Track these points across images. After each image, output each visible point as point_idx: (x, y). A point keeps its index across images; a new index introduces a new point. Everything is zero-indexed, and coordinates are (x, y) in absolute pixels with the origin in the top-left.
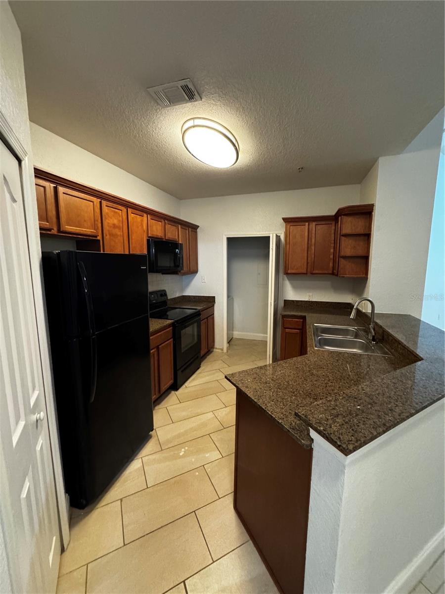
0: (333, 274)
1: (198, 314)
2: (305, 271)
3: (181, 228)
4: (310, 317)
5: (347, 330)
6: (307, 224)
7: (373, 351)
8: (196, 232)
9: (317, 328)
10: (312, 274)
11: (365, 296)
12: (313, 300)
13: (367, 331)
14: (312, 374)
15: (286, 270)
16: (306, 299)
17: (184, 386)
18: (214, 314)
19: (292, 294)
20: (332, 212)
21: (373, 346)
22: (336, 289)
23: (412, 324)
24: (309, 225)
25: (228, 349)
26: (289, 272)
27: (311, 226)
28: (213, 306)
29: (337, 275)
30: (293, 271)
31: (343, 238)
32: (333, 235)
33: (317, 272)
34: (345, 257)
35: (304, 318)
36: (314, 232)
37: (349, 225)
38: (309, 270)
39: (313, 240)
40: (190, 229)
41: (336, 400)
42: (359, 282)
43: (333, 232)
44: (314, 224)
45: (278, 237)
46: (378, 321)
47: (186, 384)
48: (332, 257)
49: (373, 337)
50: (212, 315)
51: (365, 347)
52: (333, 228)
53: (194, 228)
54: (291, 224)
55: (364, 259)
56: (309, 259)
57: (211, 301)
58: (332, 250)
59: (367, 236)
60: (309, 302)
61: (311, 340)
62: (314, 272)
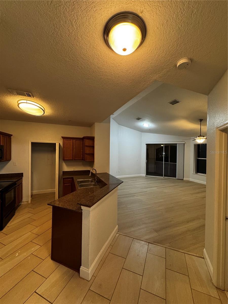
0: (83, 159)
1: (14, 184)
2: (72, 159)
3: (2, 136)
4: (75, 177)
5: (89, 180)
6: (72, 140)
7: (97, 186)
8: (11, 138)
9: (78, 181)
10: (75, 160)
11: (94, 168)
12: (75, 170)
13: (95, 180)
14: (79, 196)
15: (63, 158)
16: (72, 170)
17: (6, 227)
18: (22, 183)
19: (66, 168)
20: (81, 136)
21: (97, 184)
22: (84, 165)
23: (107, 175)
24: (73, 140)
25: (31, 201)
26: (65, 159)
27: (73, 141)
28: (22, 178)
29: (84, 160)
30: (67, 159)
31: (86, 147)
32: (82, 145)
33: (77, 159)
34: (86, 154)
35: (73, 178)
36: (75, 143)
37: (87, 142)
38: (73, 158)
39: (75, 146)
40: (7, 136)
41: (87, 198)
42: (91, 163)
43: (82, 144)
44: (75, 140)
45: (59, 144)
46: (98, 176)
47: (8, 225)
48: (82, 153)
49: (97, 181)
50: (21, 184)
51: (94, 185)
52: (82, 142)
53: (9, 136)
54: (65, 139)
55: (93, 155)
56: (73, 154)
57: (20, 176)
58: (82, 151)
59: (93, 147)
60: (74, 171)
61: (77, 186)
62: (76, 159)
